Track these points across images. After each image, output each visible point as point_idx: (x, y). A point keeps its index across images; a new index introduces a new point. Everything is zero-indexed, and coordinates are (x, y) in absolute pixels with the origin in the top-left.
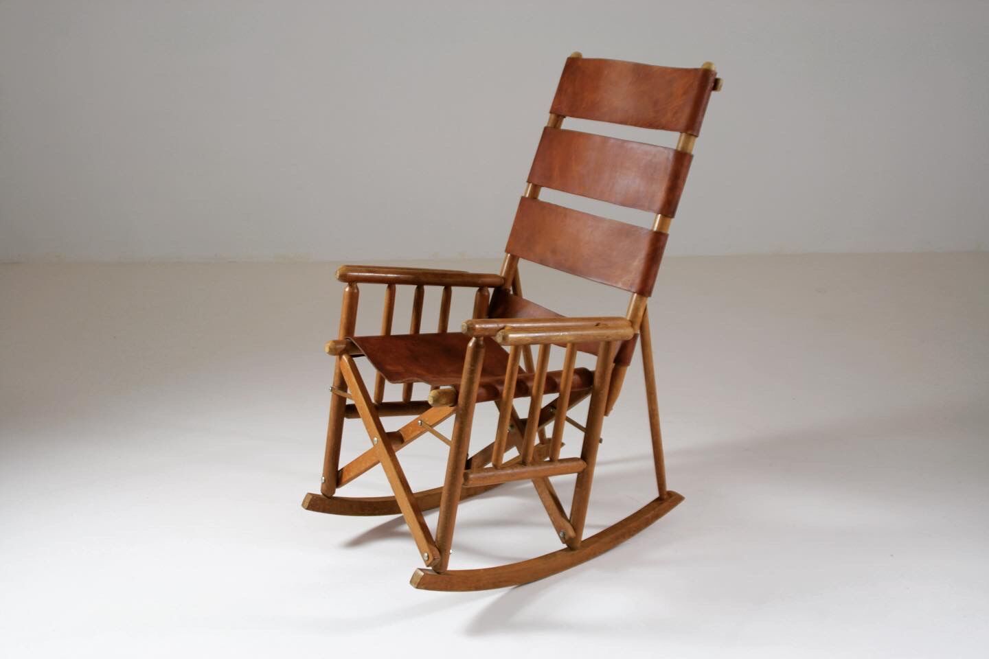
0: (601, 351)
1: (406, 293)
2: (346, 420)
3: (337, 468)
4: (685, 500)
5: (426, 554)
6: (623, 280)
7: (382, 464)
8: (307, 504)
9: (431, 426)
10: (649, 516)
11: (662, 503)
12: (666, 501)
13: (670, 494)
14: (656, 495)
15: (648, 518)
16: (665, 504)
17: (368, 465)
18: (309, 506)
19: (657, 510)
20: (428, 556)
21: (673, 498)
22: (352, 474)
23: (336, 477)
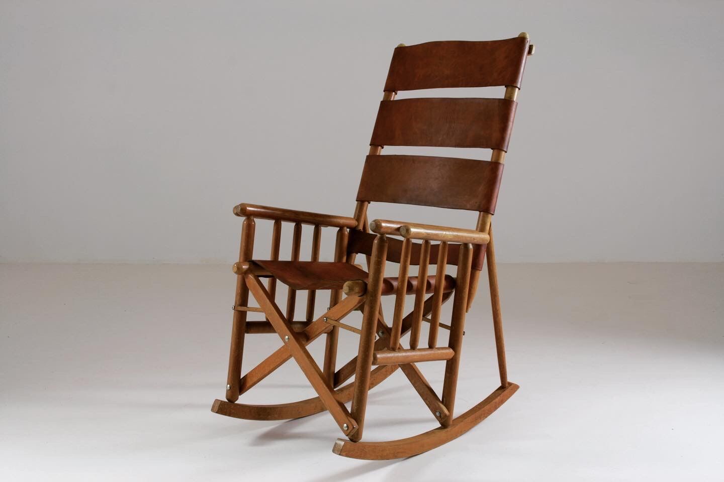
0: (460, 263)
1: (288, 228)
2: (246, 335)
3: (240, 377)
4: (520, 388)
5: (345, 425)
6: (471, 203)
7: (295, 358)
8: (216, 409)
9: (336, 321)
10: (497, 400)
11: (505, 390)
12: (505, 389)
13: (510, 384)
14: (499, 384)
15: (496, 403)
16: (507, 392)
17: (272, 367)
18: (219, 410)
19: (501, 395)
20: (348, 427)
21: (512, 386)
22: (255, 379)
23: (239, 384)
